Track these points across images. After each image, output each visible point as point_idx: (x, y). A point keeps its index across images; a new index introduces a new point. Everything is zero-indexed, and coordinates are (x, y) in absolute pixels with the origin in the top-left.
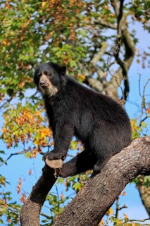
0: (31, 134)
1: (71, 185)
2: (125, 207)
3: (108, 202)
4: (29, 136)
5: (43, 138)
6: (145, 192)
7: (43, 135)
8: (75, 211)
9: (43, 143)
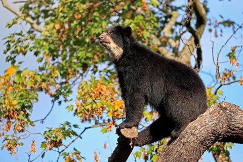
0: (105, 106)
5: (117, 110)
7: (117, 107)
9: (118, 115)
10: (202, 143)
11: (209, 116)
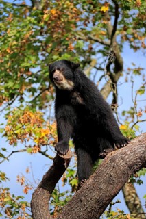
0: (32, 133)
1: (68, 180)
2: (119, 202)
3: (114, 191)
4: (30, 135)
5: (43, 137)
6: (129, 195)
7: (43, 134)
8: (83, 199)
9: (43, 142)
10: (130, 167)
11: (138, 144)
